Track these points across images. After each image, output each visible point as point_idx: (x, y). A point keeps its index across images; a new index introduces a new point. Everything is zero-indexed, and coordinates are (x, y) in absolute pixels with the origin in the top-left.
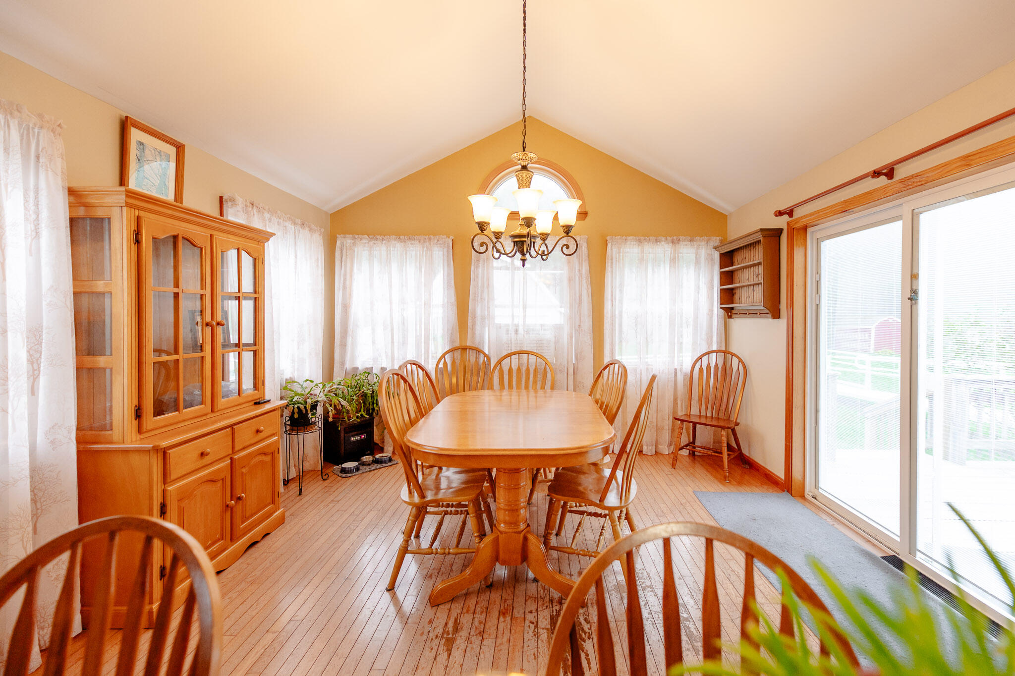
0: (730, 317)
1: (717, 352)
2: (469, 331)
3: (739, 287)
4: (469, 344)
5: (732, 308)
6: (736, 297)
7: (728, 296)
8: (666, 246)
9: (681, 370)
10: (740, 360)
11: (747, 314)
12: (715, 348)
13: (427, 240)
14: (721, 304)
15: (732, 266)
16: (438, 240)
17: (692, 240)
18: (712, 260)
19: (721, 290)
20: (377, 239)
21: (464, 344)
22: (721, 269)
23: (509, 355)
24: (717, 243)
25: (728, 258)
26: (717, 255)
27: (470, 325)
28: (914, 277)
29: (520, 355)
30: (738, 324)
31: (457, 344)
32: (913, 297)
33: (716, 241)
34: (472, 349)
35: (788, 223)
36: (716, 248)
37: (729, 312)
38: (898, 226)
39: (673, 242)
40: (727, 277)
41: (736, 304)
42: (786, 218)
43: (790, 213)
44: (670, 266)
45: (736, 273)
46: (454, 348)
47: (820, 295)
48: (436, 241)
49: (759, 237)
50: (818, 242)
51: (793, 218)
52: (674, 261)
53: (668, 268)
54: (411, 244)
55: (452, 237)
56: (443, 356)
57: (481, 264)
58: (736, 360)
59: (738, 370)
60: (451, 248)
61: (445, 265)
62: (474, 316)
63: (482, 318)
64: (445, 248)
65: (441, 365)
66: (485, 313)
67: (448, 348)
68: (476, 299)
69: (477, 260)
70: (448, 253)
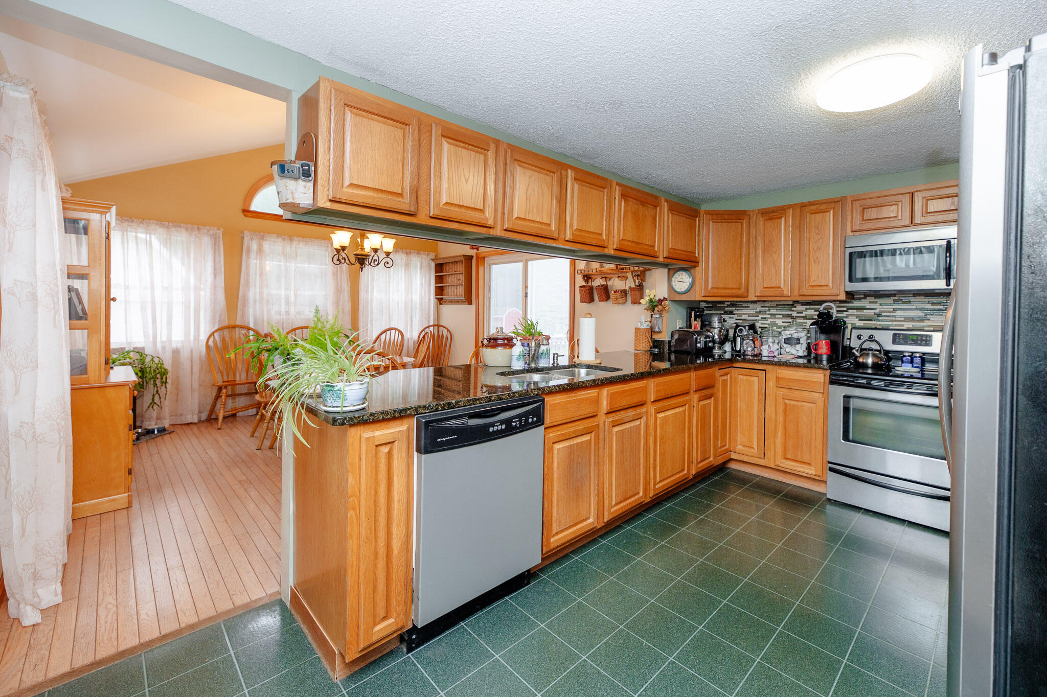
0: (441, 304)
1: (434, 326)
2: (239, 312)
3: (447, 285)
4: (238, 323)
5: (442, 298)
6: (445, 292)
7: (440, 291)
8: (402, 255)
9: (411, 339)
10: (448, 330)
11: (451, 302)
12: (432, 323)
13: (196, 229)
14: (436, 295)
15: (443, 273)
16: (208, 231)
17: (418, 253)
18: (430, 267)
19: (436, 287)
21: (232, 323)
22: (435, 273)
24: (433, 257)
25: (439, 267)
26: (433, 264)
28: (526, 287)
30: (446, 309)
31: (226, 324)
32: (526, 296)
33: (433, 255)
34: (242, 327)
35: (476, 254)
36: (433, 260)
37: (440, 301)
39: (407, 254)
40: (439, 279)
41: (445, 296)
43: (477, 248)
44: (405, 270)
45: (444, 278)
46: (223, 327)
48: (206, 231)
49: (462, 259)
50: (491, 266)
52: (407, 265)
53: (404, 269)
55: (222, 229)
56: (213, 334)
57: (253, 255)
58: (445, 330)
59: (447, 336)
60: (221, 239)
61: (215, 253)
62: (245, 300)
63: (255, 301)
64: (215, 238)
65: (211, 343)
66: (258, 296)
67: (216, 327)
68: (247, 285)
69: (248, 251)
70: (219, 243)
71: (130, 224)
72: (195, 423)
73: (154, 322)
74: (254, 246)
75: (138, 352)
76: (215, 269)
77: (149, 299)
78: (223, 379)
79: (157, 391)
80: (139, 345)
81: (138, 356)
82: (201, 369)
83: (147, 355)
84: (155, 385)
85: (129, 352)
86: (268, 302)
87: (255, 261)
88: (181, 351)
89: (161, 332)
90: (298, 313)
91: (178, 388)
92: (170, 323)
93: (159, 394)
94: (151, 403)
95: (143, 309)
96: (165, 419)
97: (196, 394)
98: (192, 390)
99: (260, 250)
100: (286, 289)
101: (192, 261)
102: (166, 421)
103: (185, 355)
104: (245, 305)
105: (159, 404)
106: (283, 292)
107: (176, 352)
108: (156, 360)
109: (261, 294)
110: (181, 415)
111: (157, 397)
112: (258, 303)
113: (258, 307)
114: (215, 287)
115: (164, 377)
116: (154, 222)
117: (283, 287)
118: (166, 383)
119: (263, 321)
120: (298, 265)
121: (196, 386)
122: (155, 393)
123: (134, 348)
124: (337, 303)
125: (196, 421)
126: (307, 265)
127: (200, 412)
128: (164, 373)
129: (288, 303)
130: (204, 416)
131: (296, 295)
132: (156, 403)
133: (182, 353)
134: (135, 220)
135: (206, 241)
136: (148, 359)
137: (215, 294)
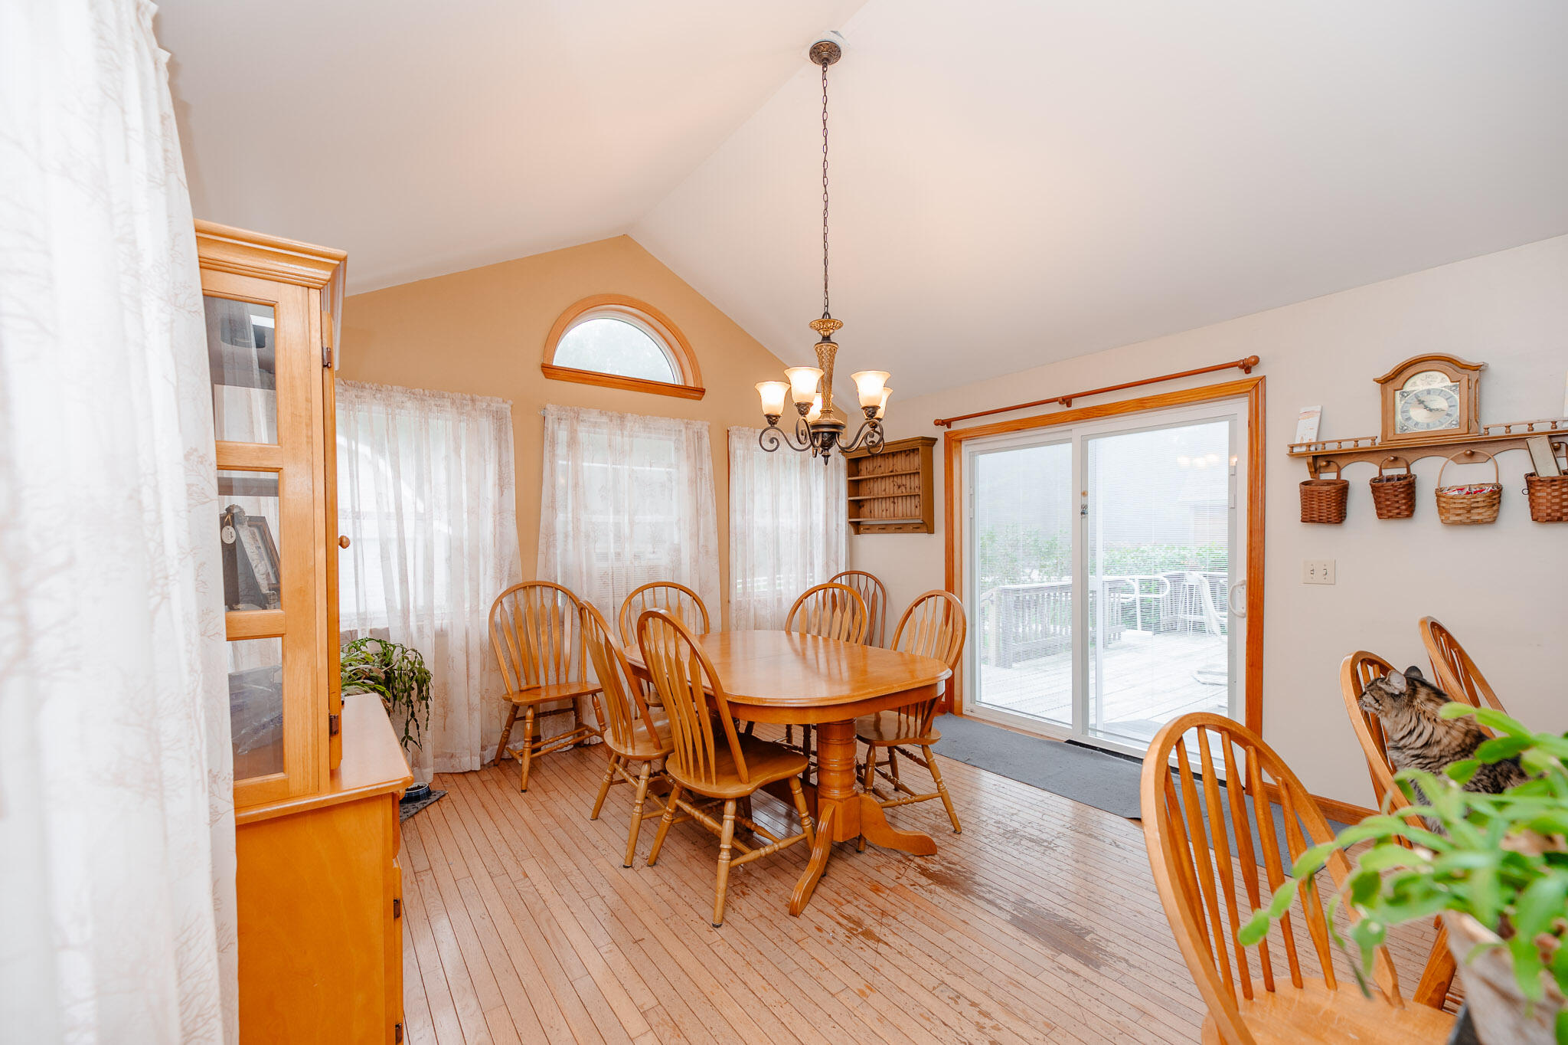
0: (857, 532)
1: (848, 574)
2: (541, 558)
3: (866, 500)
4: (540, 578)
5: (863, 523)
6: (869, 509)
7: (856, 507)
10: (877, 582)
11: (884, 528)
12: (842, 570)
13: (469, 402)
14: (850, 518)
15: (858, 476)
16: (488, 405)
19: (849, 501)
20: (363, 387)
21: (530, 579)
22: (849, 476)
23: (641, 590)
25: (854, 465)
27: (542, 547)
28: (1084, 494)
29: (656, 588)
31: (520, 580)
32: (1084, 511)
34: (544, 586)
35: (944, 434)
37: (857, 527)
38: (1067, 448)
40: (854, 486)
41: (864, 517)
42: (945, 429)
43: (948, 423)
45: (862, 483)
46: (517, 585)
47: (974, 510)
48: (484, 405)
49: (914, 444)
50: (973, 455)
51: (951, 429)
53: (798, 469)
54: (435, 405)
55: (510, 402)
56: (499, 600)
57: (561, 450)
58: (871, 582)
59: (875, 593)
60: (509, 419)
61: (500, 447)
62: (551, 533)
63: (566, 536)
64: (498, 417)
65: (497, 618)
66: (570, 528)
67: (504, 588)
68: (553, 507)
69: (553, 443)
70: (506, 428)
71: (360, 393)
72: (475, 771)
73: (404, 580)
74: (563, 435)
75: (380, 641)
76: (501, 478)
77: (394, 535)
78: (520, 686)
79: (413, 715)
80: (379, 625)
81: (378, 648)
82: (483, 668)
83: (395, 647)
84: (409, 703)
85: (363, 642)
86: (587, 536)
87: (565, 463)
88: (450, 633)
89: (415, 598)
90: (636, 557)
91: (446, 708)
92: (429, 582)
93: (416, 721)
94: (405, 737)
95: (384, 557)
96: (426, 768)
97: (477, 715)
98: (471, 709)
99: (573, 442)
100: (617, 512)
101: (463, 463)
102: (428, 770)
103: (456, 641)
104: (550, 545)
105: (416, 739)
106: (611, 519)
107: (441, 635)
108: (411, 656)
109: (576, 520)
110: (452, 756)
111: (412, 726)
112: (570, 540)
113: (570, 547)
114: (500, 511)
115: (424, 688)
116: (400, 388)
117: (611, 509)
118: (426, 698)
119: (581, 573)
120: (635, 468)
121: (476, 700)
122: (409, 718)
123: (371, 631)
124: (696, 535)
125: (478, 768)
126: (648, 468)
127: (483, 748)
128: (423, 680)
129: (618, 538)
130: (490, 754)
131: (632, 523)
132: (411, 739)
133: (450, 637)
134: (367, 386)
135: (487, 425)
136: (396, 656)
137: (501, 524)
